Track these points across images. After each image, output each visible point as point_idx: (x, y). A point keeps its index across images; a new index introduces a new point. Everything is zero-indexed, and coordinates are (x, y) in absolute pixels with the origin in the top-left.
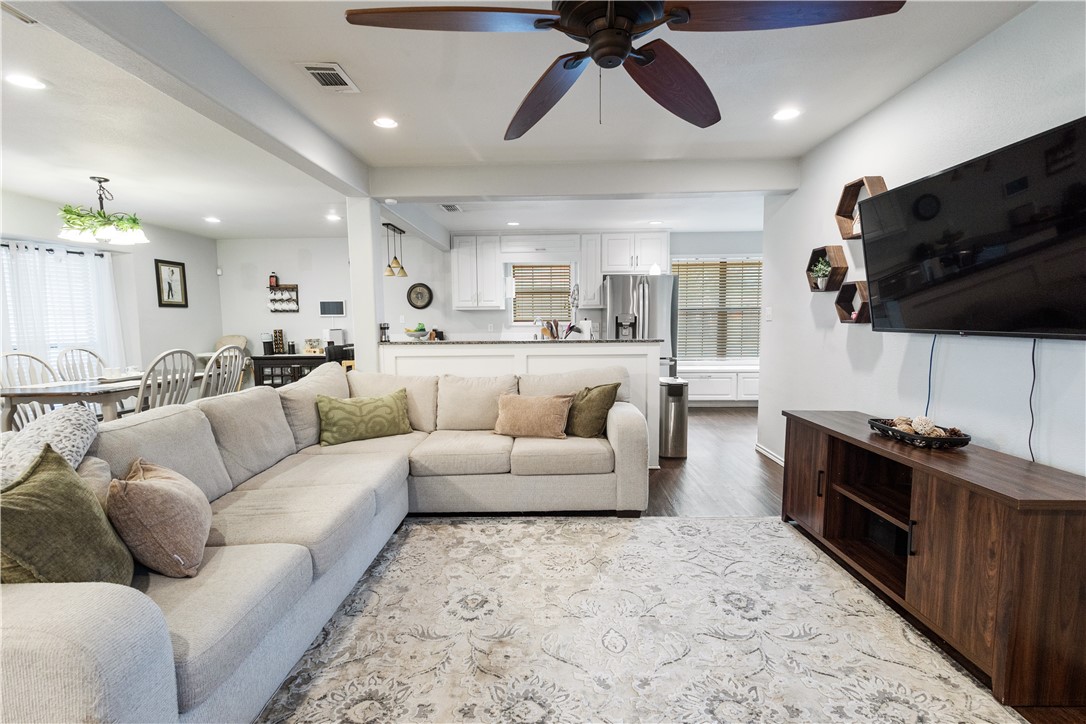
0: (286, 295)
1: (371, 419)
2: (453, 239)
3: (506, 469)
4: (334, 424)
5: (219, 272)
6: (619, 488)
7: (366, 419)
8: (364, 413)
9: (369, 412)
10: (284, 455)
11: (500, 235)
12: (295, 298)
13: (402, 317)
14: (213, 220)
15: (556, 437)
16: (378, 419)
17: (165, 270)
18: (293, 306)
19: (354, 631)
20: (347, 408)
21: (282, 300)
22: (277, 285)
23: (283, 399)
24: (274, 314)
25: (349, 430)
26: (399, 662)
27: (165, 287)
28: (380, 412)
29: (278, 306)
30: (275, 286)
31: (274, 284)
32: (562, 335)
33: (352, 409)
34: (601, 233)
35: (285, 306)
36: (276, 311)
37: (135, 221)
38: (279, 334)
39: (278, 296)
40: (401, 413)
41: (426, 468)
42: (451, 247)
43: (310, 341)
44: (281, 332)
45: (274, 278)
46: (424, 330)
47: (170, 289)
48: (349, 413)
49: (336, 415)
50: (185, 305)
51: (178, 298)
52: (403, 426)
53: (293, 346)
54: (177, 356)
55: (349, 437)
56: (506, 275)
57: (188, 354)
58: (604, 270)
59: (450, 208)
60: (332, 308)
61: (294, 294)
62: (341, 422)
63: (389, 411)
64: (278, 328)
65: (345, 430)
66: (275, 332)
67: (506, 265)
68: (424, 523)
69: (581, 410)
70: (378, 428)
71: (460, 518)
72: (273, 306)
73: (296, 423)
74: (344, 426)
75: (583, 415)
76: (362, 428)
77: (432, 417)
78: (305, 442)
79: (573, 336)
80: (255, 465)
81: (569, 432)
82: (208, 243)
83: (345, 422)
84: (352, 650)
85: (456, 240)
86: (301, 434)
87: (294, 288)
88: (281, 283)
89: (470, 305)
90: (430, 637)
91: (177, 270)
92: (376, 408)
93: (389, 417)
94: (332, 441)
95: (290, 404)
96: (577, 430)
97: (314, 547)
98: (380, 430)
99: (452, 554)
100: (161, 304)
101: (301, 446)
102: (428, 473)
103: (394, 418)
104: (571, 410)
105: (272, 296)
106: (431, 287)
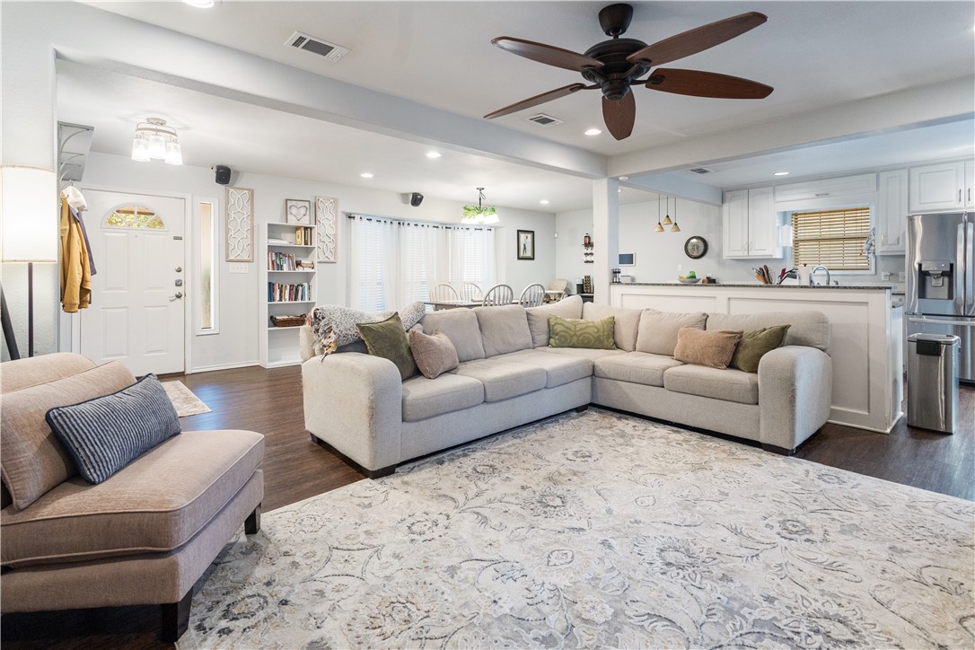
1: (581, 334)
2: (724, 195)
3: (659, 383)
4: (557, 334)
5: (556, 236)
6: (762, 421)
7: (578, 334)
8: (578, 329)
9: (581, 329)
10: (522, 348)
11: (771, 186)
13: (680, 266)
14: (545, 202)
15: (716, 366)
16: (587, 335)
17: (522, 236)
19: (510, 443)
20: (566, 324)
21: (592, 254)
23: (528, 314)
24: (584, 264)
25: (566, 339)
26: (516, 460)
27: (522, 247)
28: (588, 330)
30: (588, 244)
31: (587, 242)
32: (776, 280)
33: (569, 325)
34: (909, 168)
36: (587, 262)
37: (494, 210)
38: (587, 278)
39: (590, 250)
40: (606, 333)
41: (603, 372)
42: (723, 201)
44: (589, 277)
45: (587, 238)
46: (694, 277)
47: (525, 248)
48: (567, 328)
49: (559, 328)
50: (533, 259)
51: (529, 254)
52: (606, 343)
54: (502, 287)
55: (566, 345)
56: (784, 223)
57: (509, 287)
58: (912, 209)
59: (702, 171)
60: (627, 259)
62: (561, 333)
63: (596, 330)
64: (587, 274)
65: (562, 339)
66: (585, 277)
67: (785, 213)
68: (601, 413)
69: (745, 347)
70: (586, 341)
71: (624, 416)
72: (584, 259)
73: (535, 330)
74: (562, 336)
75: (747, 351)
76: (575, 339)
77: (633, 341)
78: (539, 343)
79: (787, 282)
80: (502, 348)
81: (732, 365)
82: (550, 216)
83: (563, 334)
84: (501, 449)
85: (728, 195)
86: (537, 338)
88: (592, 242)
89: (742, 254)
90: (541, 458)
91: (530, 236)
92: (587, 327)
93: (596, 335)
94: (554, 345)
95: (532, 318)
96: (740, 363)
97: (486, 384)
98: (588, 343)
99: (597, 432)
100: (519, 258)
101: (536, 345)
102: (603, 375)
103: (599, 336)
104: (738, 345)
105: (586, 251)
106: (707, 239)
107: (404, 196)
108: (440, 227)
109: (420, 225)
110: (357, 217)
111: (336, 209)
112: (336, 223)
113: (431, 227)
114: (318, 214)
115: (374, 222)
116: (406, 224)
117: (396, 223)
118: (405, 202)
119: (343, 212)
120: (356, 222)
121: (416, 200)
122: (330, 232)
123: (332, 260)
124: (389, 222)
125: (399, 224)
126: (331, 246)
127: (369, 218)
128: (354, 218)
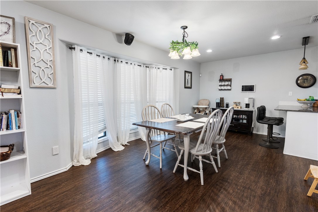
0: (227, 83)
5: (201, 75)
12: (230, 84)
13: (290, 92)
14: (210, 51)
18: (229, 88)
21: (224, 85)
22: (223, 79)
24: (220, 91)
27: (186, 81)
29: (223, 88)
30: (222, 80)
31: (222, 79)
35: (226, 88)
36: (221, 90)
38: (222, 99)
39: (223, 83)
43: (236, 103)
44: (223, 98)
45: (222, 76)
46: (313, 99)
47: (188, 81)
50: (191, 88)
51: (189, 85)
53: (228, 104)
60: (249, 88)
61: (229, 83)
64: (222, 97)
66: (221, 98)
72: (220, 88)
82: (198, 65)
87: (230, 80)
88: (224, 78)
91: (190, 75)
100: (185, 87)
105: (220, 84)
106: (315, 75)
107: (119, 35)
108: (142, 65)
109: (129, 63)
110: (78, 48)
111: (52, 34)
112: (53, 48)
113: (136, 66)
114: (30, 36)
115: (94, 55)
116: (120, 61)
117: (112, 59)
118: (120, 41)
119: (62, 41)
120: (76, 53)
121: (129, 39)
122: (47, 57)
123: (51, 85)
124: (107, 57)
125: (115, 60)
126: (49, 72)
127: (90, 51)
128: (74, 48)
